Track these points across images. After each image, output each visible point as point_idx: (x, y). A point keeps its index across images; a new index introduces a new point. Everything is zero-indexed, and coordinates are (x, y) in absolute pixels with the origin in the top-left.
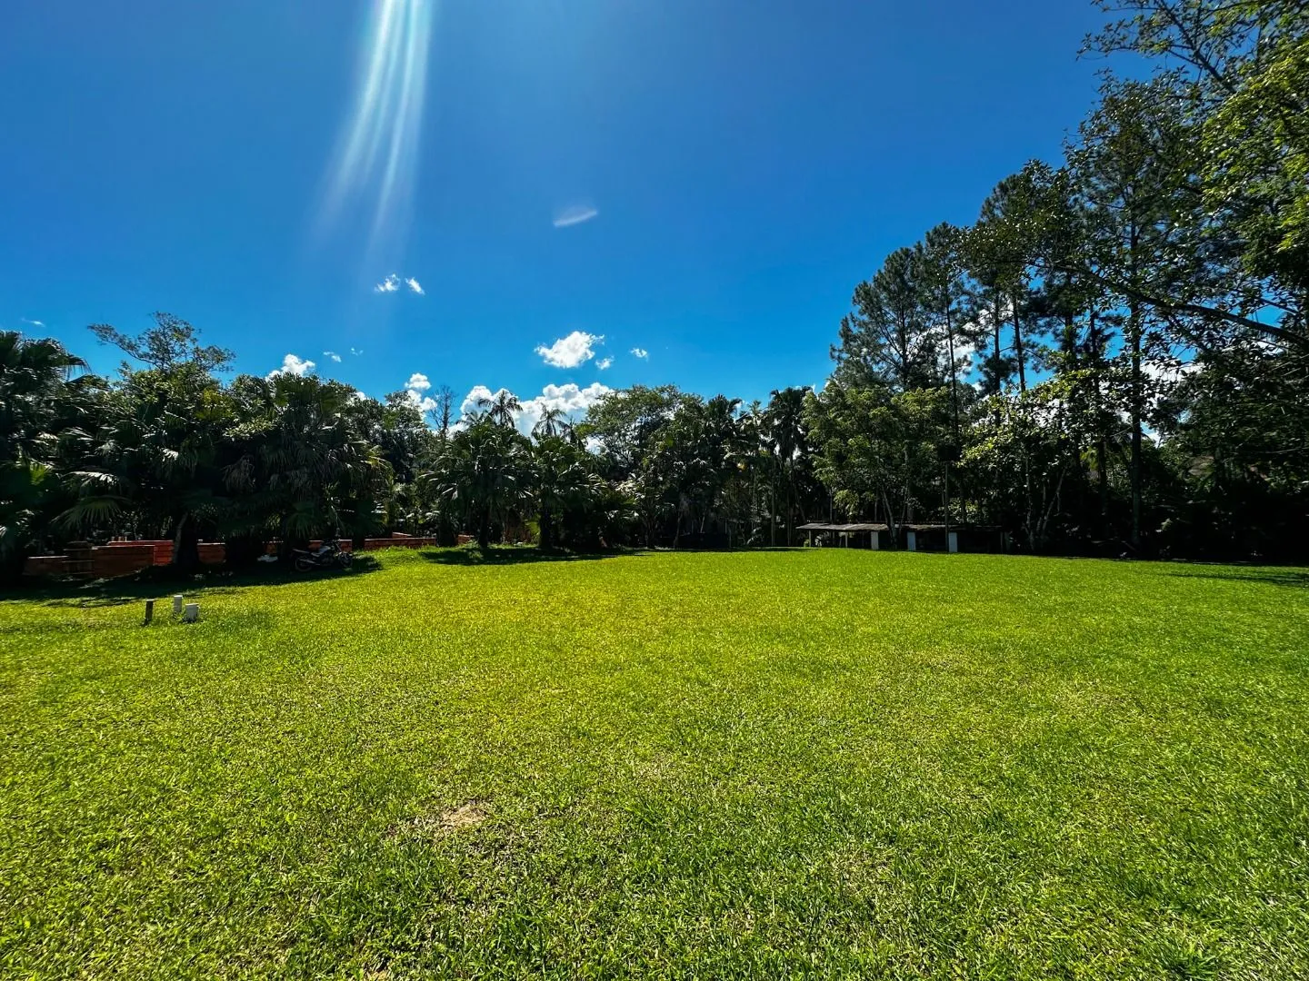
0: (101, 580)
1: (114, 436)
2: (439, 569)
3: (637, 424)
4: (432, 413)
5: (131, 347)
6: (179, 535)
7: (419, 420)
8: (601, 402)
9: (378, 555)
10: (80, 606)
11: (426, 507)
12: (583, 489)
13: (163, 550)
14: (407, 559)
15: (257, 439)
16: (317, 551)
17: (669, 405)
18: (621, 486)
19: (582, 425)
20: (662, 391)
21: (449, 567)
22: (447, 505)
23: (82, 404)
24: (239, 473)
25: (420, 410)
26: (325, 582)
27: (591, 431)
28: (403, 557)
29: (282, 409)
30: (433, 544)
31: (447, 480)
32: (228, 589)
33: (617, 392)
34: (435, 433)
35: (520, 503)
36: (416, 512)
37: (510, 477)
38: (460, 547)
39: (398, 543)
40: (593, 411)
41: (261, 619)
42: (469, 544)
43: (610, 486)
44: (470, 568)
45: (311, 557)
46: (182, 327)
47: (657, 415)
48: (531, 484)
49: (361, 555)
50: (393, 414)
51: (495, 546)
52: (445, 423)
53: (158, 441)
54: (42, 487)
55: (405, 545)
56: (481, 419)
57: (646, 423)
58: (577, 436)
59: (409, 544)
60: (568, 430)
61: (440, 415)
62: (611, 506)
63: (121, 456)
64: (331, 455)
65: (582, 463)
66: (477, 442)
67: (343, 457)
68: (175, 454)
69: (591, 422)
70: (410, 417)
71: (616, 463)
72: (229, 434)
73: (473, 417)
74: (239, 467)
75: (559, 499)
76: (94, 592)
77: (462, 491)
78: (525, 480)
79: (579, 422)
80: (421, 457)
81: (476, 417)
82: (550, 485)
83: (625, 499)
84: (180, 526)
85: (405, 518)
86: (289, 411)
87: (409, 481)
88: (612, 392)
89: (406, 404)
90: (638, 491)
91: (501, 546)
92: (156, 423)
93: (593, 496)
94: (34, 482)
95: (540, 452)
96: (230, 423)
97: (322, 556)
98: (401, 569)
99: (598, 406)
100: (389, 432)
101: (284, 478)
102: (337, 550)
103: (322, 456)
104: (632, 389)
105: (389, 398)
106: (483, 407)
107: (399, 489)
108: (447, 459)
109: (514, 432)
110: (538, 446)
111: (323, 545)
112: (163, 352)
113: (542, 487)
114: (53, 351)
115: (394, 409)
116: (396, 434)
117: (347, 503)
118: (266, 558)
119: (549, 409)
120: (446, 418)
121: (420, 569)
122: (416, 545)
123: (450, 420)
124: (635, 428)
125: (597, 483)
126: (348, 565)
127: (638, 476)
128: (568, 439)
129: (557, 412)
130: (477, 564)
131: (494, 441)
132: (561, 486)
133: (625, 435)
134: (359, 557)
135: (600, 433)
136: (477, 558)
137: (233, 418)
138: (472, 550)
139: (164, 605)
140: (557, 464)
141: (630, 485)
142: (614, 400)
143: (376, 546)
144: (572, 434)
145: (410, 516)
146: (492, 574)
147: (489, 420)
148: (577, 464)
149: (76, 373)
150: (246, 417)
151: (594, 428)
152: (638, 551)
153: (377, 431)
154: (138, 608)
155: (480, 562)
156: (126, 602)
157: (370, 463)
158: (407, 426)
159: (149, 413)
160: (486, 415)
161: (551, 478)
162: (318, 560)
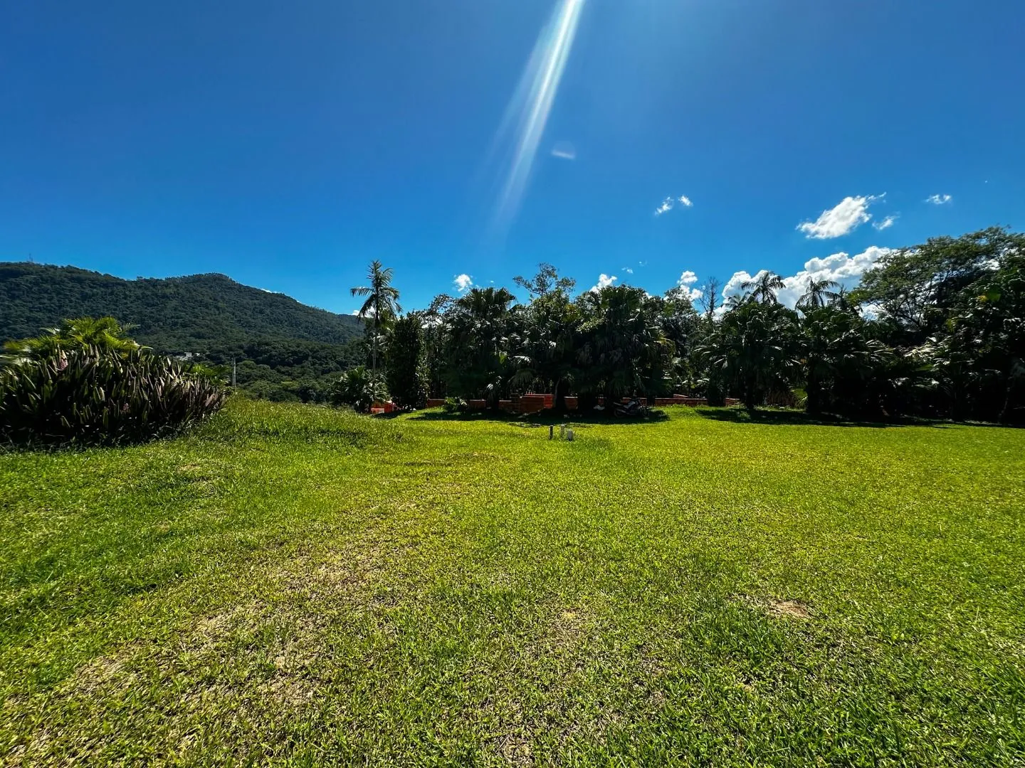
0: (525, 414)
1: (528, 336)
2: (713, 424)
3: (934, 283)
4: (701, 301)
5: (530, 286)
6: (556, 391)
7: (691, 307)
8: (880, 266)
9: (666, 410)
10: (521, 426)
11: (697, 376)
12: (860, 356)
13: (548, 399)
14: (686, 414)
15: (593, 331)
16: (627, 404)
17: (990, 252)
18: (914, 351)
19: (854, 293)
20: (978, 237)
21: (721, 423)
22: (716, 373)
23: (516, 320)
24: (584, 354)
25: (690, 300)
26: (635, 425)
27: (868, 298)
28: (684, 413)
29: (605, 311)
30: (705, 404)
31: (717, 353)
32: (582, 424)
33: (903, 251)
34: (704, 316)
35: (787, 371)
36: (689, 379)
37: (776, 348)
38: (729, 407)
39: (679, 402)
40: (869, 277)
41: (604, 443)
42: (735, 405)
43: (896, 352)
44: (740, 425)
45: (624, 409)
46: (550, 269)
47: (969, 268)
48: (797, 353)
49: (655, 409)
50: (672, 305)
51: (761, 408)
52: (712, 308)
53: (547, 338)
54: (504, 364)
55: (685, 403)
56: (743, 300)
57: (948, 279)
58: (848, 303)
59: (687, 403)
60: (838, 299)
61: (708, 301)
62: (897, 372)
63: (532, 347)
64: (635, 338)
65: (859, 330)
66: (743, 319)
67: (643, 339)
68: (555, 344)
69: (867, 288)
70: (684, 306)
71: (901, 327)
72: (579, 330)
73: (736, 300)
74: (584, 350)
75: (830, 367)
76: (523, 420)
77: (731, 360)
78: (793, 348)
79: (850, 290)
80: (692, 336)
81: (739, 298)
82: (819, 353)
83: (917, 365)
84: (557, 386)
85: (681, 384)
86: (610, 311)
87: (683, 355)
88: (895, 252)
89: (680, 297)
90: (937, 357)
91: (766, 409)
92: (546, 326)
93: (872, 363)
94: (501, 362)
95: (808, 323)
96: (580, 323)
97: (630, 408)
98: (684, 421)
99: (877, 270)
100: (668, 319)
101: (607, 356)
102: (639, 405)
103: (630, 339)
104: (926, 243)
105: (668, 294)
106: (746, 289)
107: (676, 362)
108: (717, 336)
109: (778, 306)
110: (805, 317)
111: (631, 400)
112: (542, 285)
113: (811, 356)
114: (505, 294)
115: (671, 301)
116: (672, 320)
117: (646, 372)
118: (598, 407)
119: (816, 282)
120: (712, 303)
121: (699, 422)
122: (693, 404)
123: (715, 304)
124: (931, 287)
125: (879, 350)
126: (647, 415)
127: (940, 339)
128: (838, 308)
129: (824, 284)
130: (745, 422)
131: (760, 316)
132: (831, 353)
133: (914, 297)
134: (653, 411)
135: (879, 298)
136: (745, 418)
137: (580, 320)
138: (739, 410)
139: (557, 429)
140: (826, 334)
141: (927, 350)
142: (899, 261)
143: (664, 404)
144: (843, 304)
145: (685, 382)
146: (761, 431)
147: (751, 299)
148: (852, 331)
149: (512, 304)
150: (587, 318)
151: (871, 294)
152: (936, 423)
153: (660, 320)
154: (545, 430)
155: (747, 421)
156: (538, 426)
157: (660, 342)
158: (681, 313)
159: (542, 321)
160: (749, 296)
161: (820, 347)
162: (628, 410)
